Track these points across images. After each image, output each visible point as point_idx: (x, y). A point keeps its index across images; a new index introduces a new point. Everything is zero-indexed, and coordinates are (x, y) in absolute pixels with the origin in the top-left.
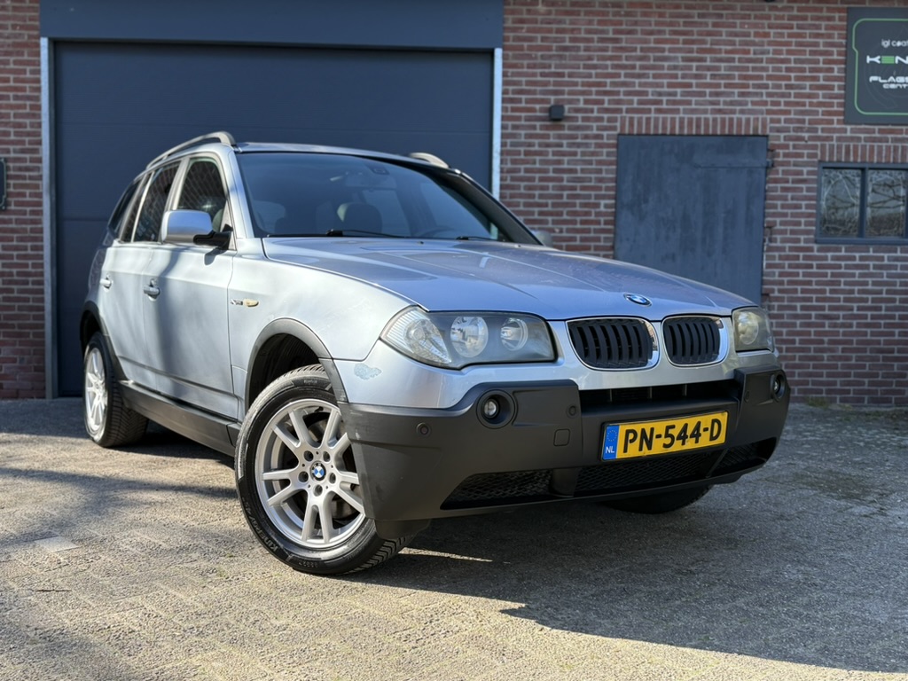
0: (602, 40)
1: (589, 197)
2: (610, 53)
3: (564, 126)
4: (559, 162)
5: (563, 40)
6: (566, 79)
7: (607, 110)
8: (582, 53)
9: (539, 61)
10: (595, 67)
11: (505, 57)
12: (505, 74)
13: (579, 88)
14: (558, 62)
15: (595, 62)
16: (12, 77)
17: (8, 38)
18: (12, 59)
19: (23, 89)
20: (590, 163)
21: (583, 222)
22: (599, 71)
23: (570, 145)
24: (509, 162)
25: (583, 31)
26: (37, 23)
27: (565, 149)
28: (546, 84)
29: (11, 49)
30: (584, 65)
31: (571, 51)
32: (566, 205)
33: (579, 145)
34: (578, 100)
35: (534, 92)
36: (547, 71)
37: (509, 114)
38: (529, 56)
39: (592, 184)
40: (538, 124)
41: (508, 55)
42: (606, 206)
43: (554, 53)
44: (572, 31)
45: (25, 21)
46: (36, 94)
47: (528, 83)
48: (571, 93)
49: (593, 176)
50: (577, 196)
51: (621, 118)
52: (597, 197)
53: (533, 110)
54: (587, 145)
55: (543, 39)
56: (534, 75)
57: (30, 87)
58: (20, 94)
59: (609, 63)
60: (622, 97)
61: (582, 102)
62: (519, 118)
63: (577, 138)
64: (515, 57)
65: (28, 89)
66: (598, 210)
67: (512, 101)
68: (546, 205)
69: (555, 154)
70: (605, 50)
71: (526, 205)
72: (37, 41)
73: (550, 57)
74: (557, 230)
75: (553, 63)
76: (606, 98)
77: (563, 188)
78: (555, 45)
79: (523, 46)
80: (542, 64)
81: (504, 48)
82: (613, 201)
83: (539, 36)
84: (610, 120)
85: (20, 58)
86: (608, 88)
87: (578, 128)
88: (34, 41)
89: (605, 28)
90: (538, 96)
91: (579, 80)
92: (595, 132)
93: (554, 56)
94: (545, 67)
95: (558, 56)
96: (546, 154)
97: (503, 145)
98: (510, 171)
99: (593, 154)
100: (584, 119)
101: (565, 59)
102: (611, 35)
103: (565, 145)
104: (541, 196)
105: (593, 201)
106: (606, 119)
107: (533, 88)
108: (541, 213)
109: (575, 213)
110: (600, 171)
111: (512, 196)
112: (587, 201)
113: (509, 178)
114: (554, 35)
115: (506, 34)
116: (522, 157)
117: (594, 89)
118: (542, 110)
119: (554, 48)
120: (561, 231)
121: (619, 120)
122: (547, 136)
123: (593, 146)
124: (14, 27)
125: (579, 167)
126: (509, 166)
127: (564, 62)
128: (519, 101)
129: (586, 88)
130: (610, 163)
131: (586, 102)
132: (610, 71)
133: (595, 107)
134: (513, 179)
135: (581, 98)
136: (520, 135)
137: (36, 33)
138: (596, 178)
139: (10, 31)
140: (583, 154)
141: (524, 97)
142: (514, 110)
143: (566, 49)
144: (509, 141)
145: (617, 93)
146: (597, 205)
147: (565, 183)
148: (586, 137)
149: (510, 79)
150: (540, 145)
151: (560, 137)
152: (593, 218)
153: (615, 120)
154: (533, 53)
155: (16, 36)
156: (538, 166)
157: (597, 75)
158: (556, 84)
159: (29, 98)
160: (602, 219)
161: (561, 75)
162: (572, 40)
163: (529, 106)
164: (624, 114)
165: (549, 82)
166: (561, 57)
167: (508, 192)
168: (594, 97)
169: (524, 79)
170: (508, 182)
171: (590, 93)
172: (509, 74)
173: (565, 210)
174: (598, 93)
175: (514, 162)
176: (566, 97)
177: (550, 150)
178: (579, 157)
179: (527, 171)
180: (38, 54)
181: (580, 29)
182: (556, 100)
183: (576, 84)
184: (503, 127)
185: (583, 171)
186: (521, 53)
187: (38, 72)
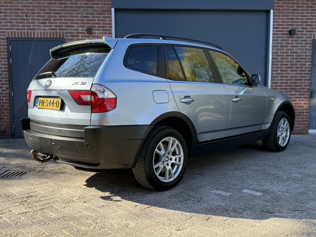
0: (307, 7)
1: (302, 62)
2: (310, 11)
3: (294, 37)
4: (292, 49)
5: (294, 7)
6: (295, 20)
7: (309, 31)
8: (300, 11)
9: (286, 14)
10: (305, 16)
11: (274, 13)
12: (274, 19)
13: (299, 23)
14: (292, 14)
15: (305, 14)
16: (101, 22)
17: (100, 8)
18: (101, 16)
19: (106, 27)
20: (303, 50)
21: (300, 71)
22: (306, 17)
23: (296, 43)
24: (275, 50)
25: (301, 4)
26: (110, 3)
27: (294, 45)
28: (288, 22)
29: (101, 12)
30: (301, 15)
31: (296, 10)
32: (295, 65)
33: (299, 44)
34: (299, 28)
35: (284, 25)
36: (288, 17)
37: (275, 32)
38: (282, 13)
39: (304, 57)
40: (285, 36)
41: (275, 12)
42: (308, 65)
43: (291, 11)
44: (297, 3)
45: (106, 2)
46: (110, 29)
47: (282, 22)
48: (296, 25)
49: (304, 54)
50: (299, 62)
51: (314, 34)
52: (305, 62)
53: (284, 31)
54: (302, 43)
55: (287, 7)
56: (284, 19)
57: (108, 26)
58: (104, 29)
59: (309, 15)
60: (314, 27)
61: (300, 28)
62: (279, 34)
63: (299, 41)
64: (277, 13)
65: (107, 27)
66: (305, 66)
67: (276, 28)
68: (288, 65)
69: (291, 46)
70: (308, 10)
71: (281, 65)
72: (110, 9)
73: (289, 13)
74: (292, 74)
75: (290, 15)
76: (308, 27)
77: (294, 59)
78: (291, 8)
79: (280, 9)
80: (286, 15)
81: (274, 10)
82: (311, 63)
83: (286, 5)
84: (310, 35)
85: (104, 15)
86: (309, 24)
87: (299, 37)
88: (109, 9)
89: (308, 2)
90: (285, 26)
91: (299, 21)
92: (305, 39)
93: (291, 12)
94: (288, 16)
95: (292, 12)
96: (288, 47)
97: (273, 43)
98: (275, 53)
99: (304, 47)
100: (301, 34)
101: (295, 14)
102: (310, 5)
103: (294, 43)
104: (286, 62)
105: (304, 63)
106: (308, 34)
107: (283, 23)
108: (286, 68)
109: (298, 68)
110: (306, 53)
111: (276, 62)
112: (302, 63)
113: (275, 55)
114: (291, 5)
115: (274, 5)
116: (280, 48)
117: (304, 24)
118: (286, 31)
119: (291, 10)
120: (293, 74)
121: (313, 34)
122: (288, 40)
123: (304, 44)
124: (102, 4)
125: (299, 51)
126: (275, 51)
127: (294, 14)
128: (279, 28)
129: (301, 24)
130: (310, 50)
131: (302, 28)
132: (310, 17)
133: (305, 30)
134: (276, 56)
135: (300, 27)
136: (279, 40)
137: (110, 6)
138: (305, 55)
139: (101, 5)
140: (301, 46)
141: (280, 27)
142: (277, 31)
143: (295, 10)
144: (275, 42)
145: (312, 25)
146: (305, 65)
147: (294, 57)
148: (302, 41)
149: (275, 20)
150: (286, 44)
151: (293, 41)
152: (304, 69)
153: (311, 35)
154: (284, 11)
155: (103, 7)
156: (285, 51)
157: (306, 19)
158: (291, 22)
159: (108, 30)
160: (307, 69)
161: (293, 19)
162: (297, 7)
163: (282, 30)
164: (315, 33)
165: (289, 21)
166: (293, 13)
167: (274, 60)
168: (304, 27)
169: (280, 20)
170: (275, 57)
171: (303, 25)
172: (275, 19)
173: (294, 66)
174: (306, 25)
175: (277, 49)
176: (295, 26)
177: (289, 45)
178: (299, 48)
179: (281, 53)
180: (111, 14)
181: (300, 3)
182: (292, 28)
183: (298, 22)
184: (273, 37)
185: (300, 52)
186: (279, 11)
187: (111, 21)
